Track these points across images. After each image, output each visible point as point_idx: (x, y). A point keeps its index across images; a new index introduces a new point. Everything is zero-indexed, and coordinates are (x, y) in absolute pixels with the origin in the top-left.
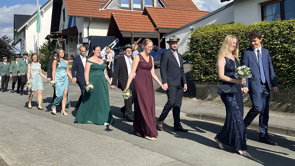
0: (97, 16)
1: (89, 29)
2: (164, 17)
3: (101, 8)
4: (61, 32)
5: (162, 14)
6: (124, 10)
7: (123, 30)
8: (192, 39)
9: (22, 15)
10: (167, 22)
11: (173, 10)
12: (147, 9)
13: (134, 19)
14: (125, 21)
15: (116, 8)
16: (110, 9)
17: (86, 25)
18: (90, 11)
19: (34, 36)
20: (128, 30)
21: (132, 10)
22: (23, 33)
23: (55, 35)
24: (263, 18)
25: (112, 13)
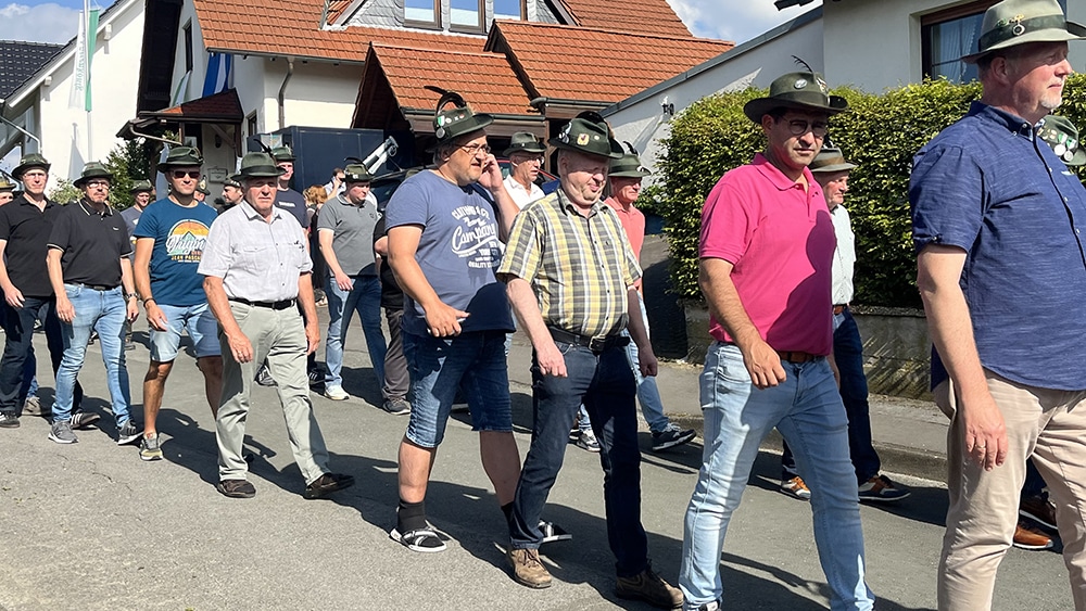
0: (313, 53)
1: (286, 102)
2: (564, 59)
3: (329, 24)
4: (179, 111)
5: (557, 49)
6: (415, 33)
7: (414, 105)
8: (674, 143)
9: (25, 45)
10: (578, 78)
11: (598, 36)
12: (502, 29)
13: (454, 67)
14: (420, 74)
15: (384, 24)
16: (362, 28)
17: (271, 86)
18: (287, 32)
19: (75, 125)
20: (430, 105)
21: (446, 33)
22: (29, 113)
23: (153, 122)
24: (929, 68)
25: (371, 43)
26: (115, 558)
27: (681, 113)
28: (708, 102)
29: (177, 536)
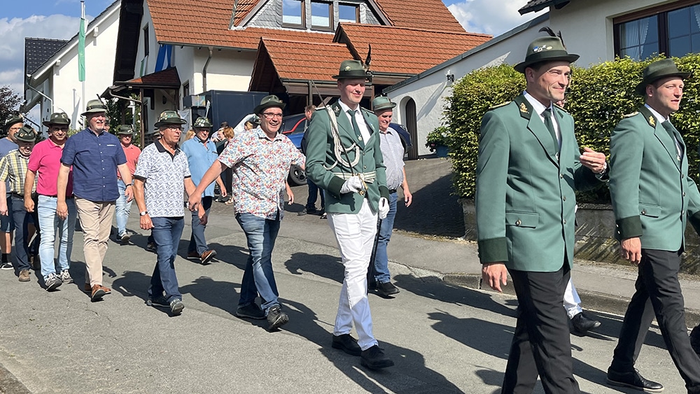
0: (225, 44)
1: (207, 75)
2: (383, 47)
3: (235, 26)
4: (140, 81)
5: (381, 41)
6: (289, 31)
7: (288, 76)
8: (455, 100)
9: (44, 41)
10: (392, 58)
11: (405, 32)
12: (344, 28)
13: (314, 52)
14: (292, 57)
15: (270, 26)
16: (256, 28)
17: (198, 65)
18: (209, 31)
19: (74, 90)
20: (299, 76)
21: (309, 31)
22: (46, 83)
23: (124, 88)
24: (619, 51)
25: (261, 38)
26: (101, 363)
27: (458, 80)
28: (477, 73)
29: (140, 350)
